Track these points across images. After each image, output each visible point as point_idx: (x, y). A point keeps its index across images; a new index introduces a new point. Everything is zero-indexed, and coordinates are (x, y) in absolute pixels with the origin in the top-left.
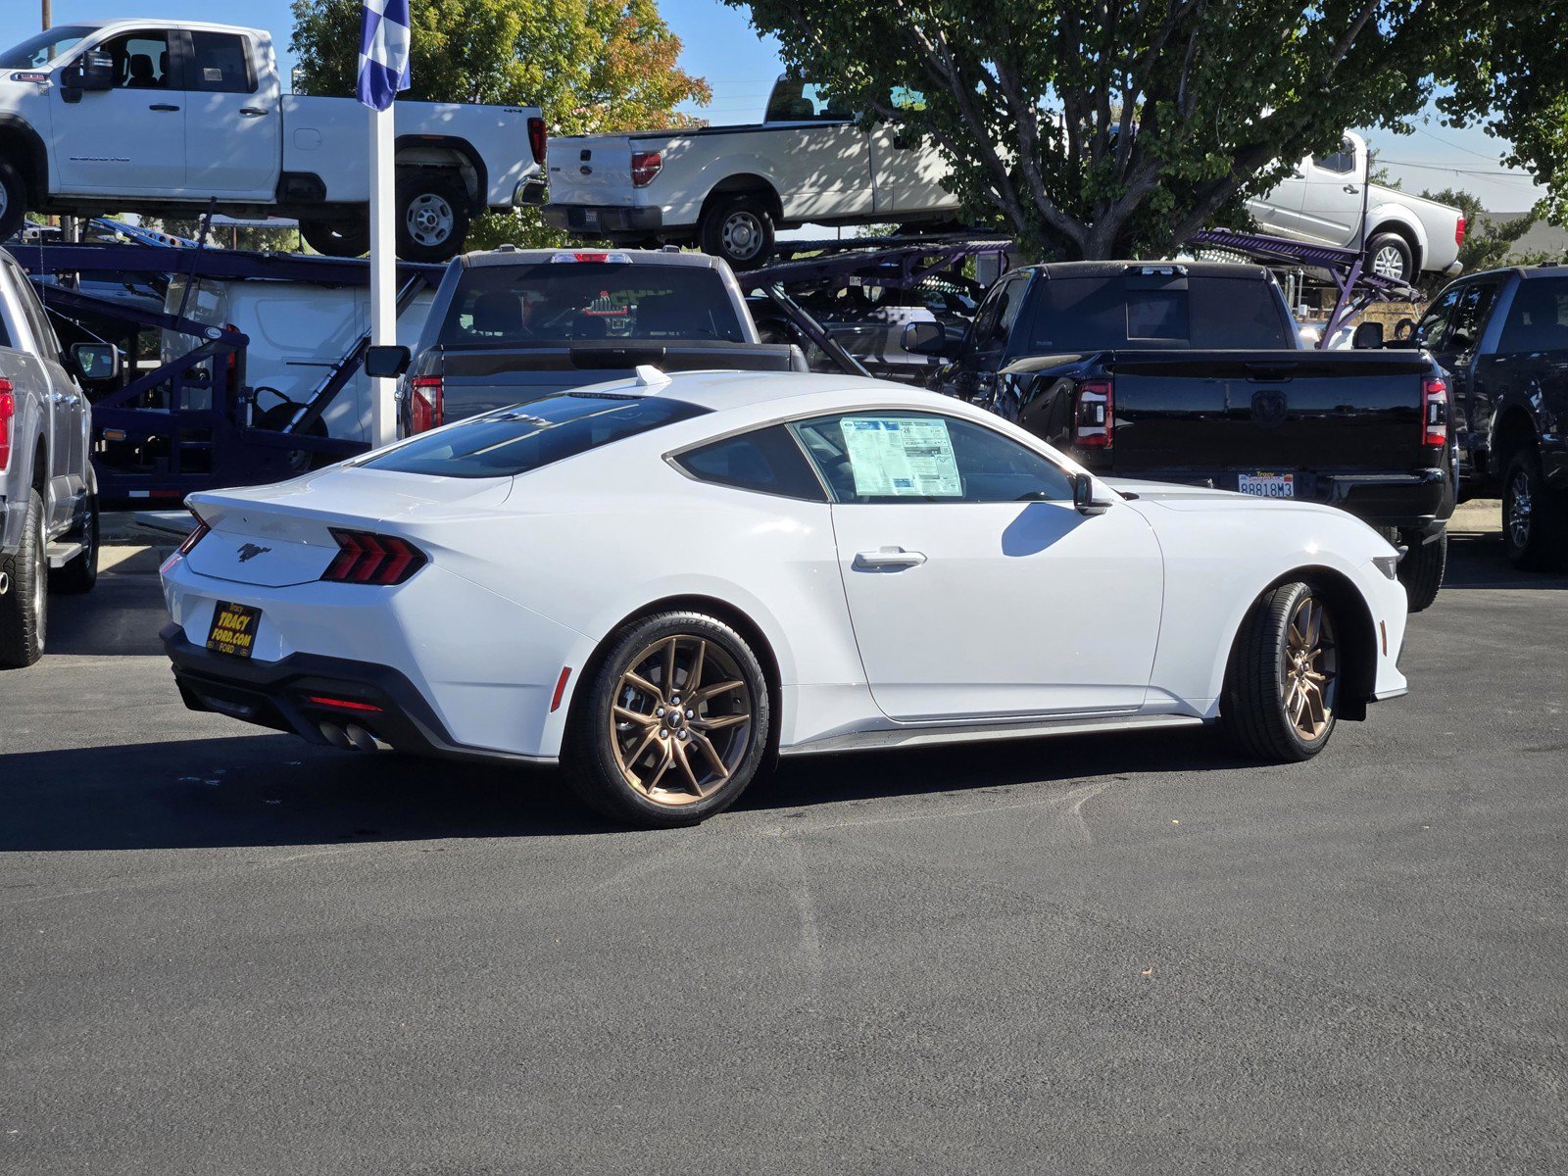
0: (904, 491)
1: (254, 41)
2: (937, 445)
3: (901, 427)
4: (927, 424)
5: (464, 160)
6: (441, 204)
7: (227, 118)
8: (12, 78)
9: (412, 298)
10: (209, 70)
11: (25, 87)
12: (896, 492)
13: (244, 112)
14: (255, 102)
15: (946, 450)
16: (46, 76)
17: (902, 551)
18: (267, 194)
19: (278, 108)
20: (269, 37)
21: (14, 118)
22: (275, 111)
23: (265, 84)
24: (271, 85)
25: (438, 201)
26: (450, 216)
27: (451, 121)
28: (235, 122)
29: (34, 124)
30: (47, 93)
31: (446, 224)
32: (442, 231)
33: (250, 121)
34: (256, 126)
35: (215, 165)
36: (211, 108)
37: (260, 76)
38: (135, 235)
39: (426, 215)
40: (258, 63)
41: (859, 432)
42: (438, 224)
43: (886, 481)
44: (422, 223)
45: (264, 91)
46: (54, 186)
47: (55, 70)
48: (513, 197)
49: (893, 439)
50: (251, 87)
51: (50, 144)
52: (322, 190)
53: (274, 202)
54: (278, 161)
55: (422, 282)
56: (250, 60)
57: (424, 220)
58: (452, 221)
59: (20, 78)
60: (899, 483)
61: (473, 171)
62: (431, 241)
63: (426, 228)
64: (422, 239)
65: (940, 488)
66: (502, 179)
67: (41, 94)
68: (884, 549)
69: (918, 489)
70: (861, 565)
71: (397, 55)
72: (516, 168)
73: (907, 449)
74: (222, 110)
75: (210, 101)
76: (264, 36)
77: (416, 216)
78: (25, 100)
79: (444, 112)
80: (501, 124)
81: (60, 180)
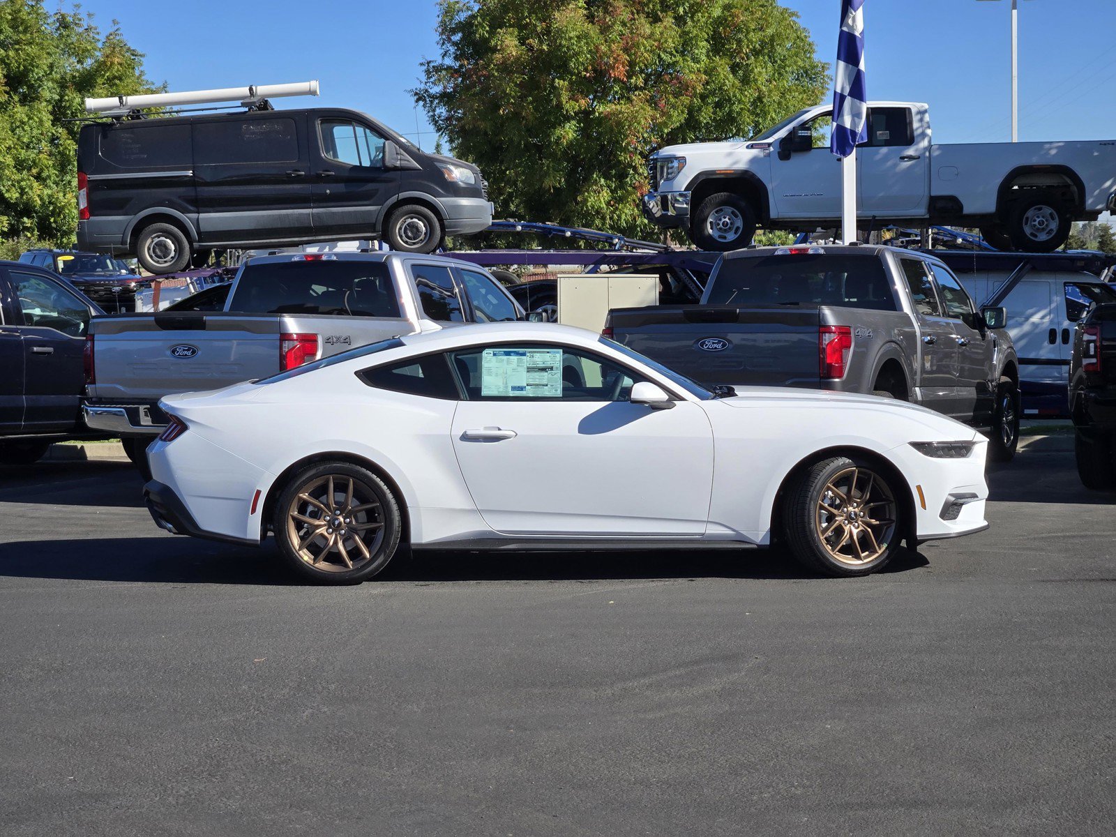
0: (517, 393)
1: (914, 111)
2: (552, 365)
3: (528, 354)
4: (548, 352)
5: (1069, 181)
6: (1050, 212)
7: (889, 163)
8: (747, 147)
9: (1022, 277)
10: (881, 132)
11: (754, 152)
12: (512, 394)
13: (903, 158)
14: (911, 151)
15: (557, 368)
16: (769, 145)
17: (499, 429)
18: (921, 211)
19: (927, 154)
20: (926, 106)
21: (745, 172)
22: (925, 157)
23: (919, 139)
24: (923, 139)
25: (1048, 210)
26: (1057, 220)
27: (1056, 154)
28: (895, 165)
29: (760, 175)
30: (769, 155)
31: (1054, 225)
32: (1052, 230)
33: (907, 164)
34: (910, 168)
35: (881, 195)
36: (878, 157)
37: (916, 133)
38: (971, 240)
39: (1038, 220)
40: (916, 125)
41: (495, 357)
42: (1047, 225)
43: (507, 387)
44: (1035, 225)
45: (918, 143)
46: (773, 214)
47: (776, 140)
48: (1107, 204)
49: (519, 362)
50: (910, 141)
51: (769, 187)
52: (961, 207)
53: (927, 216)
54: (926, 189)
55: (1028, 266)
56: (911, 123)
57: (1036, 223)
58: (1058, 221)
59: (752, 147)
60: (514, 388)
61: (1075, 189)
62: (1043, 237)
63: (1038, 229)
64: (1036, 236)
65: (546, 392)
66: (1097, 192)
67: (765, 156)
68: (486, 428)
69: (529, 392)
70: (465, 438)
71: (856, 119)
72: (1108, 184)
73: (528, 368)
74: (886, 158)
75: (877, 153)
76: (923, 106)
77: (1031, 222)
78: (754, 160)
79: (1050, 149)
80: (1096, 154)
81: (777, 210)
